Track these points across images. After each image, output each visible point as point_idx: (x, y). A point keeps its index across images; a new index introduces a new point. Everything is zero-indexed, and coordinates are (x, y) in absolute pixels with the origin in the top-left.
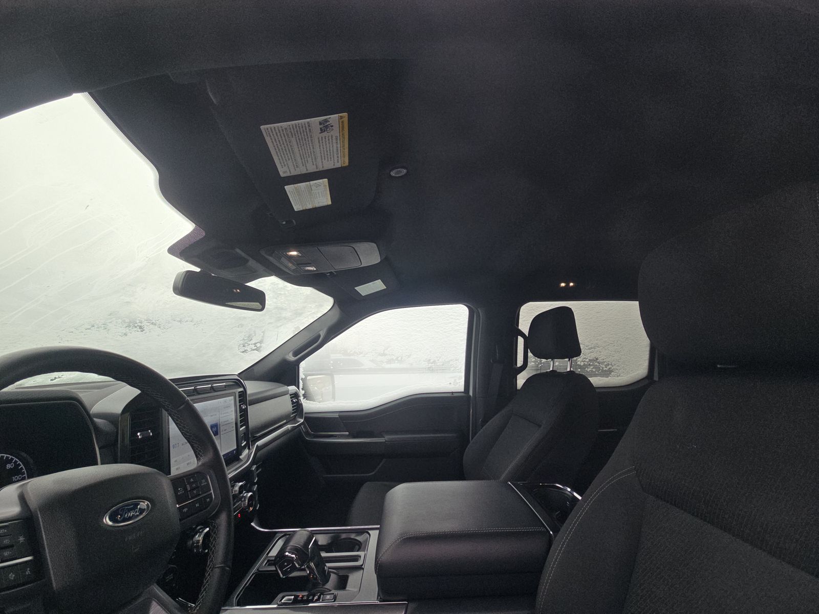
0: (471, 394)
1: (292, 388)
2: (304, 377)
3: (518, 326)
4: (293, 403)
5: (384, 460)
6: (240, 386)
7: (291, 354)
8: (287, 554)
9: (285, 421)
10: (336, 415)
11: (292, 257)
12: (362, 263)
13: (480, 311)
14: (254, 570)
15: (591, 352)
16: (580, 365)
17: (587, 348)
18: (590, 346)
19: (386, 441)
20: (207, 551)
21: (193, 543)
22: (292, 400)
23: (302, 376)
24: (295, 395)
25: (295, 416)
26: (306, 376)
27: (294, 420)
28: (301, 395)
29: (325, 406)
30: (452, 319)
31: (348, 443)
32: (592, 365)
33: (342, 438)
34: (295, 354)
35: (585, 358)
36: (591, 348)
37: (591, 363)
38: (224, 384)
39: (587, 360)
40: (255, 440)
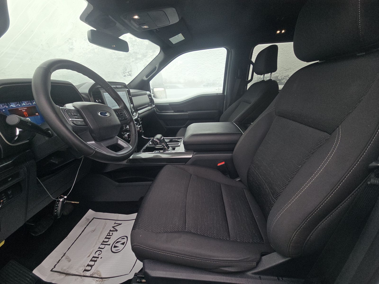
0: (225, 94)
1: (148, 92)
2: (152, 88)
3: (251, 59)
4: (149, 99)
5: (189, 121)
6: (126, 88)
7: (145, 77)
8: (155, 140)
9: (147, 105)
10: (168, 104)
11: (135, 19)
12: (170, 22)
13: (232, 50)
14: (146, 146)
15: (286, 72)
16: (279, 79)
17: (285, 70)
18: (286, 69)
19: (189, 114)
20: (130, 139)
21: (125, 137)
22: (149, 97)
23: (151, 87)
24: (150, 96)
25: (151, 104)
26: (153, 88)
27: (151, 105)
28: (152, 96)
29: (163, 101)
30: (218, 56)
31: (174, 115)
32: (285, 79)
33: (171, 113)
34: (147, 77)
35: (282, 75)
36: (287, 70)
37: (285, 78)
38: (120, 86)
39: (283, 76)
40: (137, 110)
